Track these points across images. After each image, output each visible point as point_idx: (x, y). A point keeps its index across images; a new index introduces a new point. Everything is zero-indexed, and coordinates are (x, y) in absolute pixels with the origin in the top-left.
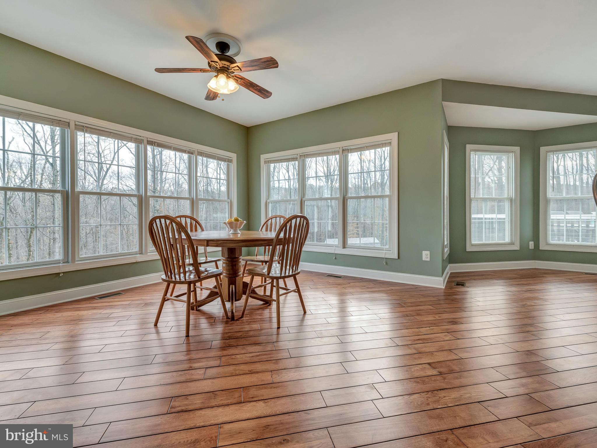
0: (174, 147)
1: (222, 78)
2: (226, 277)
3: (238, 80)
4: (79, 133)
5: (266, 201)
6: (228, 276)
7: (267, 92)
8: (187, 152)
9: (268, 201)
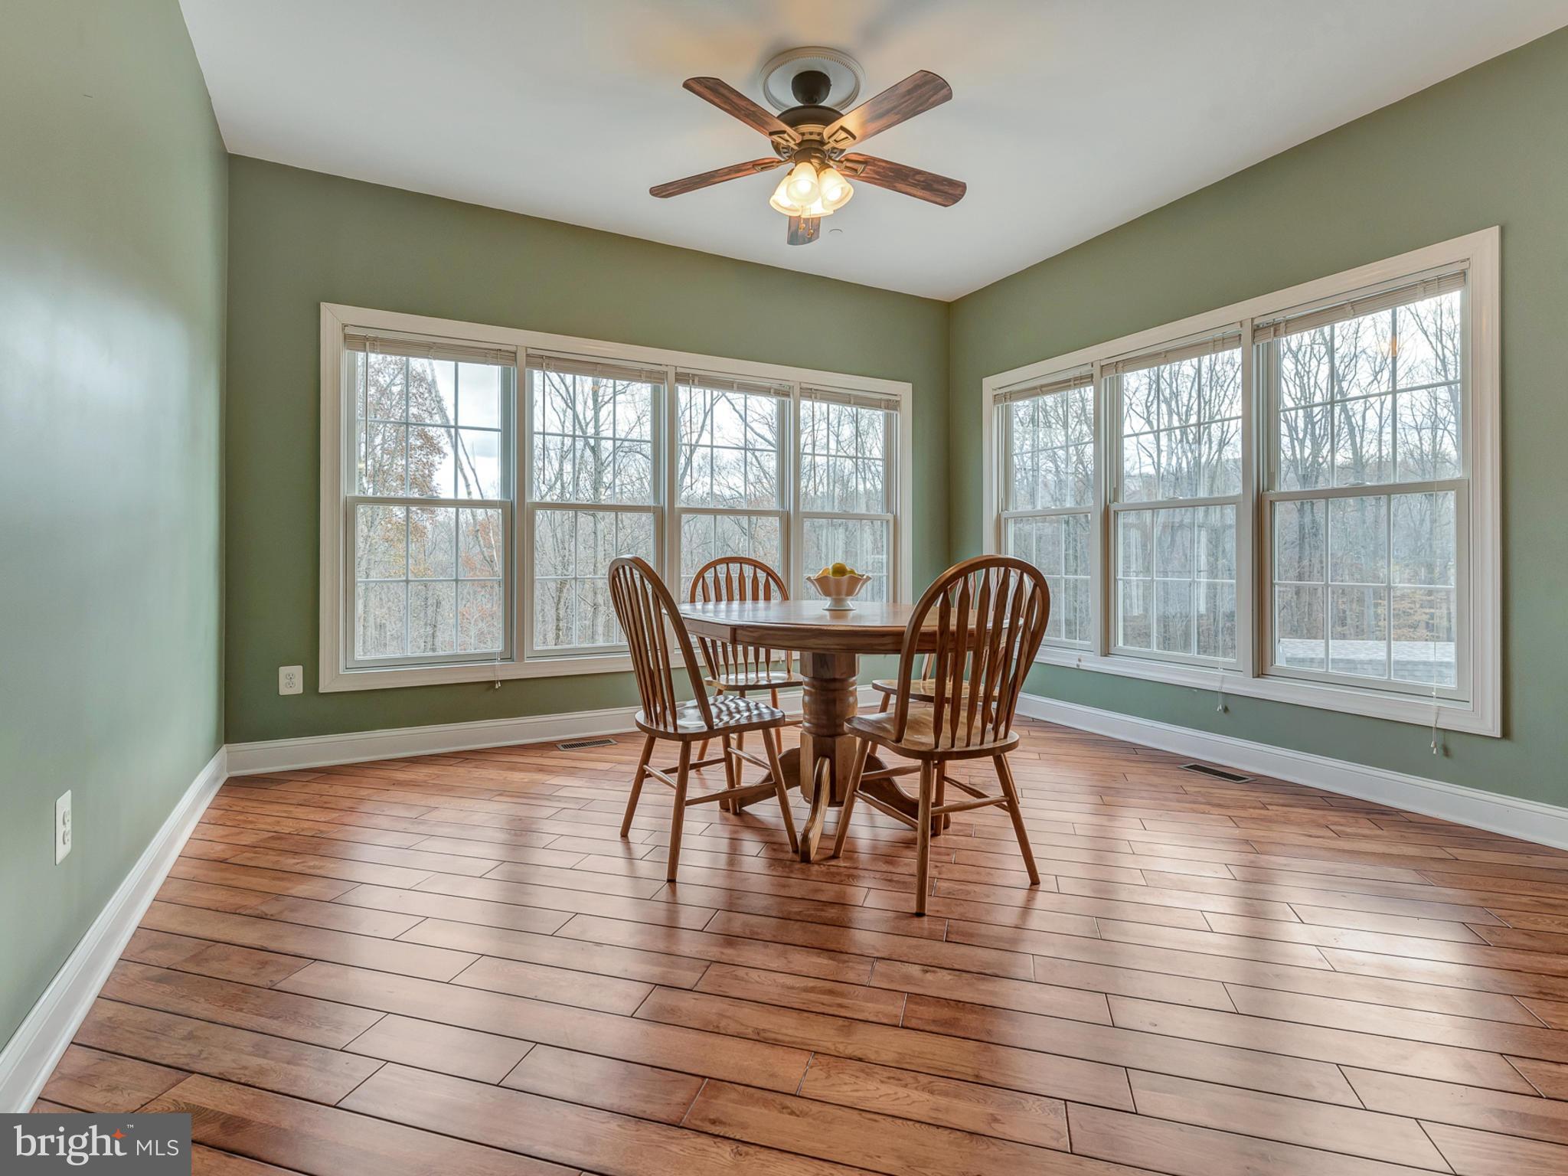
0: (739, 384)
1: (804, 175)
2: (811, 733)
3: (856, 170)
4: (537, 376)
5: (999, 516)
6: (813, 730)
7: (951, 183)
8: (772, 391)
9: (1004, 515)
